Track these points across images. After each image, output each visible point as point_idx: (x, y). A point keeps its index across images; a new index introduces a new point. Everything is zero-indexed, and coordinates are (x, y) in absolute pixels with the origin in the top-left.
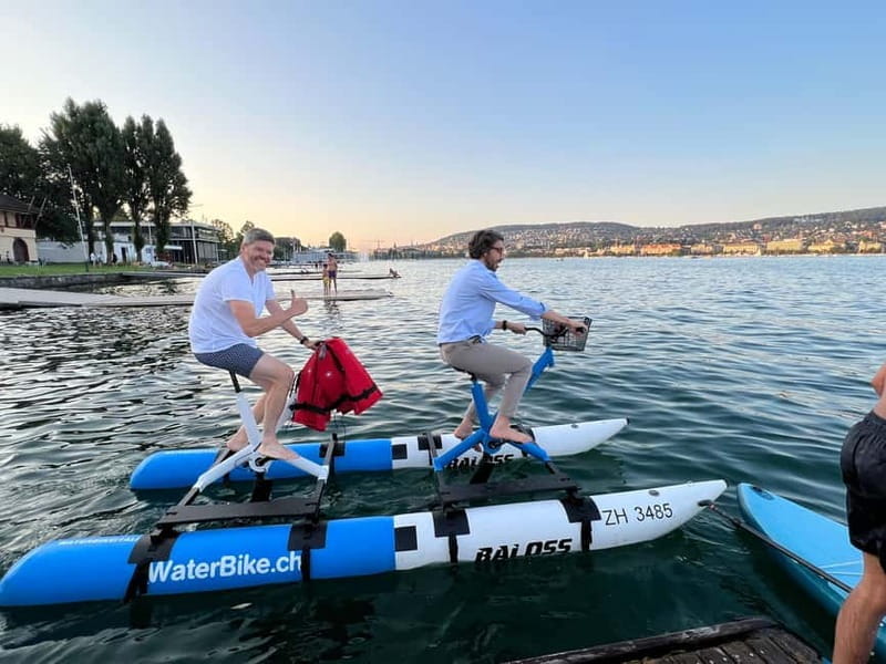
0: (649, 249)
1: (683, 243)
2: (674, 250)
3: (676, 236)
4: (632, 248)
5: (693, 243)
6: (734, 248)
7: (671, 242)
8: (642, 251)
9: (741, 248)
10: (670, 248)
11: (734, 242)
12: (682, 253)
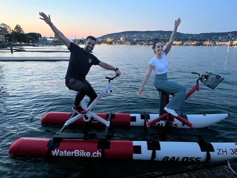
0: (187, 43)
1: (200, 40)
2: (197, 44)
3: (198, 38)
4: (180, 42)
5: (204, 41)
6: (220, 43)
7: (196, 40)
8: (184, 43)
9: (223, 43)
10: (195, 43)
11: (220, 41)
12: (199, 45)
